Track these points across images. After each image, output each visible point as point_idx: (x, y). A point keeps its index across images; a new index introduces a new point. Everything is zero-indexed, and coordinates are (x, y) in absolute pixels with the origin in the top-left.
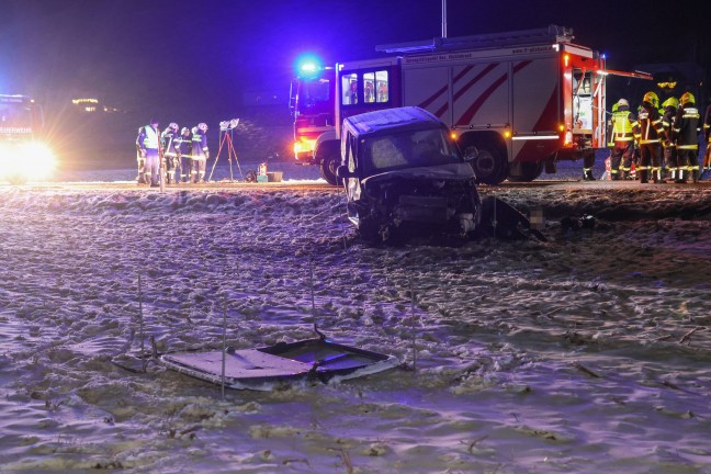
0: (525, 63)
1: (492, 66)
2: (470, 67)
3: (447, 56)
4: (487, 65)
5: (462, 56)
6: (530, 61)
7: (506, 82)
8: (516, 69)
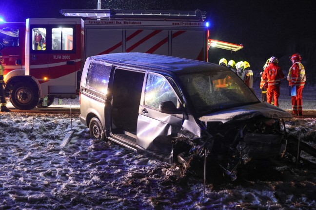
0: (180, 32)
1: (156, 32)
2: (139, 32)
3: (122, 22)
4: (153, 31)
5: (134, 23)
6: (184, 32)
7: (167, 43)
8: (175, 35)
